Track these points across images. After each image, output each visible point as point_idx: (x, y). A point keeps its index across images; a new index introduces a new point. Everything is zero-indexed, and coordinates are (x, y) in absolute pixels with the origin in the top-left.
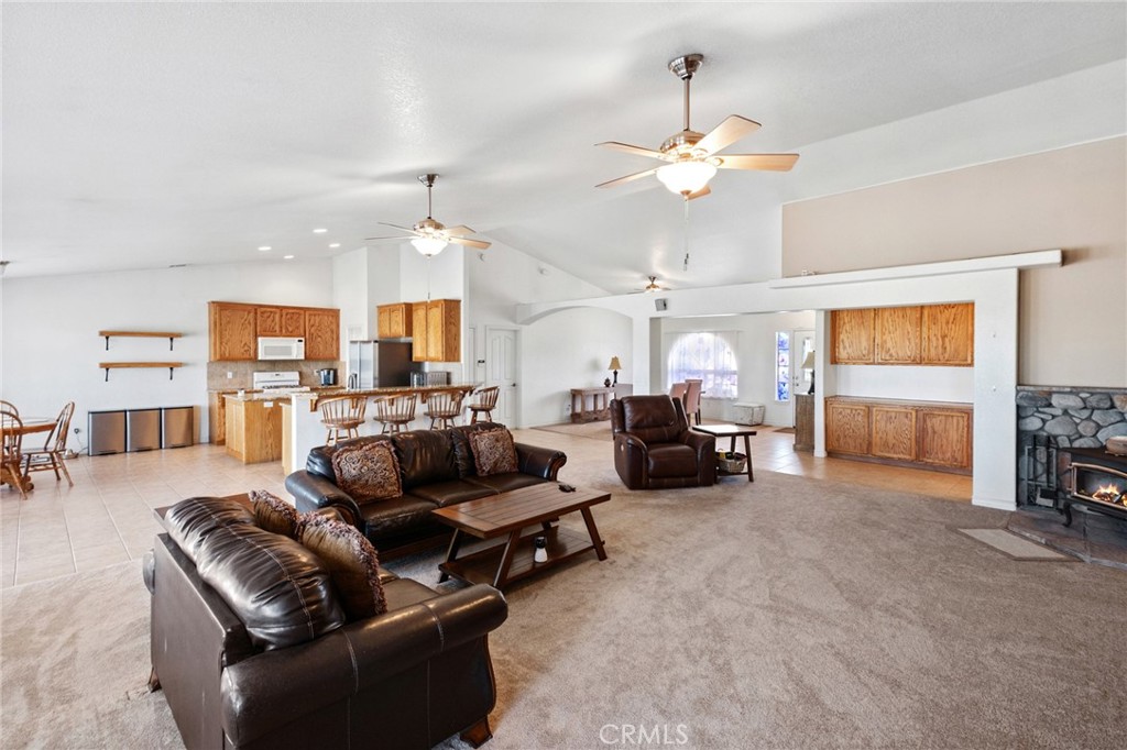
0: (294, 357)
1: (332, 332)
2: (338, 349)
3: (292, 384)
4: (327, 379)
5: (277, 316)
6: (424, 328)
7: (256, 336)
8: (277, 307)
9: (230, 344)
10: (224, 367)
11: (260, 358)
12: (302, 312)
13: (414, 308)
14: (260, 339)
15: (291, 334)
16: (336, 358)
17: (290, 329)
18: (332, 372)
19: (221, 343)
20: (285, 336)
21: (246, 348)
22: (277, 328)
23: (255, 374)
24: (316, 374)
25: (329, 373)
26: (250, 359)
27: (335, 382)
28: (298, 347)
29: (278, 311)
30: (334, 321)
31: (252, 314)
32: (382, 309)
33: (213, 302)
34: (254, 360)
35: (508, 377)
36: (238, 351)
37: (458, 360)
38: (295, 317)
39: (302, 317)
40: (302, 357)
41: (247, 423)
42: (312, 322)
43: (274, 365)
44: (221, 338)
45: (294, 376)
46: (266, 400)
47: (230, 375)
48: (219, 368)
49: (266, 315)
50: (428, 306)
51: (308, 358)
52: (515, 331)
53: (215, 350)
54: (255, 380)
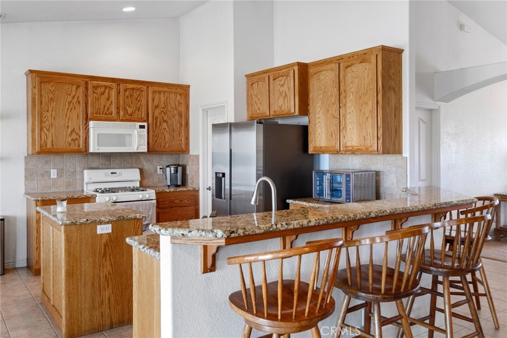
0: (134, 149)
1: (180, 115)
2: (187, 138)
3: (131, 185)
4: (173, 178)
5: (113, 93)
6: (334, 99)
7: (87, 120)
8: (113, 80)
9: (52, 130)
10: (47, 162)
11: (91, 150)
12: (144, 88)
13: (311, 71)
14: (91, 123)
15: (130, 118)
16: (184, 150)
17: (130, 111)
18: (180, 169)
19: (41, 129)
20: (122, 120)
21: (74, 136)
22: (113, 109)
23: (86, 172)
24: (159, 172)
25: (176, 171)
26: (79, 152)
27: (184, 183)
28: (139, 136)
29: (114, 85)
30: (182, 101)
31: (81, 90)
32: (253, 79)
33: (31, 71)
34: (84, 152)
35: (423, 177)
36: (63, 142)
37: (399, 152)
38: (136, 94)
39: (144, 94)
40: (144, 149)
41: (68, 263)
42: (156, 103)
43: (110, 160)
44: (41, 122)
45: (132, 175)
46: (101, 223)
47: (54, 173)
48: (39, 163)
49: (99, 91)
50: (342, 63)
51: (150, 151)
52: (431, 110)
53: (33, 138)
54: (86, 180)
